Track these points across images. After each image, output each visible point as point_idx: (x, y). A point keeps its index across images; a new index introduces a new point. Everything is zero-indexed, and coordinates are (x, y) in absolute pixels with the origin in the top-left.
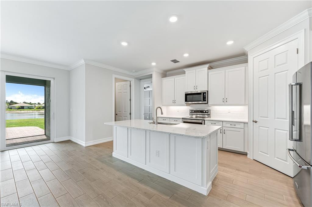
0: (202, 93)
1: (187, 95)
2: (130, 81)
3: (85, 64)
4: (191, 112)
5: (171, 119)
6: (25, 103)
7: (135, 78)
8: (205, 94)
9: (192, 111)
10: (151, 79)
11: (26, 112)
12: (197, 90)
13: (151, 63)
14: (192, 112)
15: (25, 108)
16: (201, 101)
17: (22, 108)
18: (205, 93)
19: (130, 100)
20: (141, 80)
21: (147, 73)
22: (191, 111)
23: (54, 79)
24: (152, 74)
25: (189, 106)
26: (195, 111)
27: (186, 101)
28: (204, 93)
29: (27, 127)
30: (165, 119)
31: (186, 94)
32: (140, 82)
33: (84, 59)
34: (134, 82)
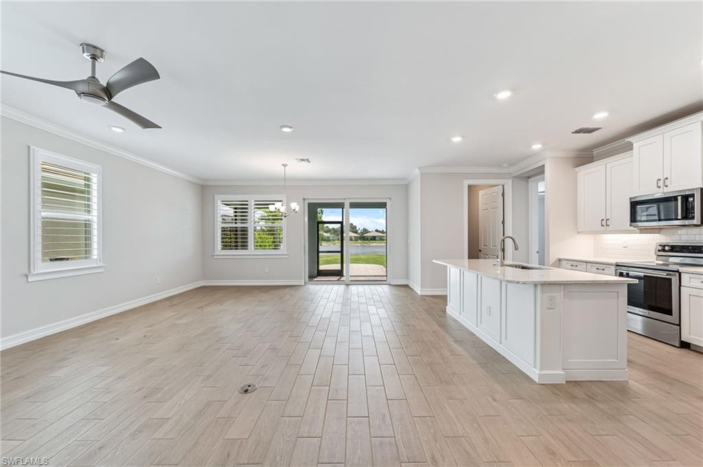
0: (679, 198)
1: (634, 205)
2: (503, 186)
3: (420, 176)
4: (659, 251)
5: (589, 265)
6: (377, 231)
7: (514, 177)
8: (691, 199)
9: (664, 246)
10: (542, 176)
11: (378, 244)
12: (666, 190)
13: (531, 146)
14: (664, 250)
15: (377, 238)
16: (677, 219)
17: (374, 238)
18: (693, 196)
19: (503, 223)
20: (529, 177)
21: (534, 165)
22: (660, 248)
23: (390, 198)
24: (544, 165)
25: (659, 233)
26: (673, 249)
27: (633, 219)
28: (686, 198)
29: (372, 265)
30: (575, 263)
31: (631, 203)
32: (528, 183)
33: (419, 168)
34: (511, 186)
